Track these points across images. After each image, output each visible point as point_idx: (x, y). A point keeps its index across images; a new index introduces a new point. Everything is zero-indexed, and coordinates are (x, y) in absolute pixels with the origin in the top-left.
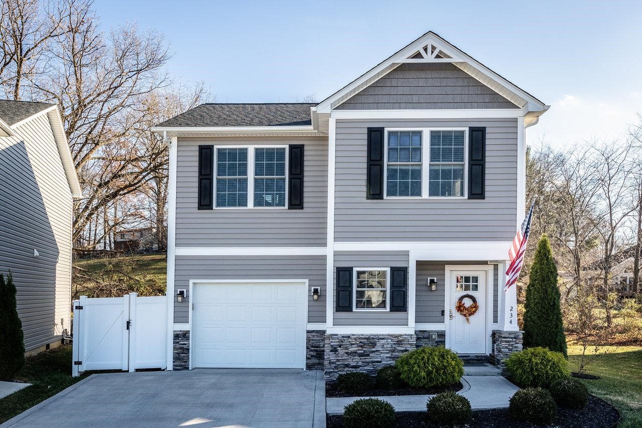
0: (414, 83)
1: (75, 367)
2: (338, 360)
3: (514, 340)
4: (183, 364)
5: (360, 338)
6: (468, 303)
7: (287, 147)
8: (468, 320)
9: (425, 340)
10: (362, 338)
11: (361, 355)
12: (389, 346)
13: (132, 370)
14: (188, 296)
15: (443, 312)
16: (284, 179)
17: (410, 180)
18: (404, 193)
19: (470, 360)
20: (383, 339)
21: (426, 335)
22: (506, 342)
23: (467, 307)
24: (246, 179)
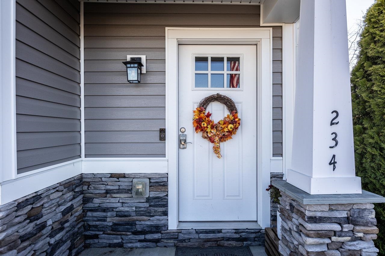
6: (217, 113)
8: (217, 150)
9: (122, 196)
15: (163, 131)
19: (223, 239)
21: (124, 184)
22: (319, 235)
23: (216, 122)
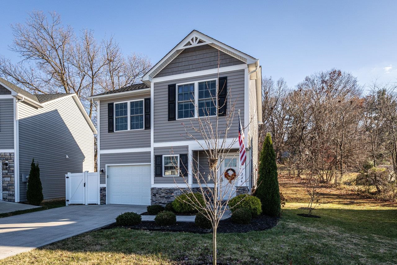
0: (190, 58)
1: (67, 202)
2: (157, 200)
3: (242, 191)
4: (104, 202)
5: (166, 190)
6: (231, 173)
7: (143, 100)
8: (230, 182)
10: (167, 190)
11: (166, 198)
12: (179, 194)
13: (86, 204)
14: (105, 172)
16: (143, 115)
17: (189, 109)
18: (186, 116)
20: (177, 190)
23: (230, 175)
24: (127, 117)
